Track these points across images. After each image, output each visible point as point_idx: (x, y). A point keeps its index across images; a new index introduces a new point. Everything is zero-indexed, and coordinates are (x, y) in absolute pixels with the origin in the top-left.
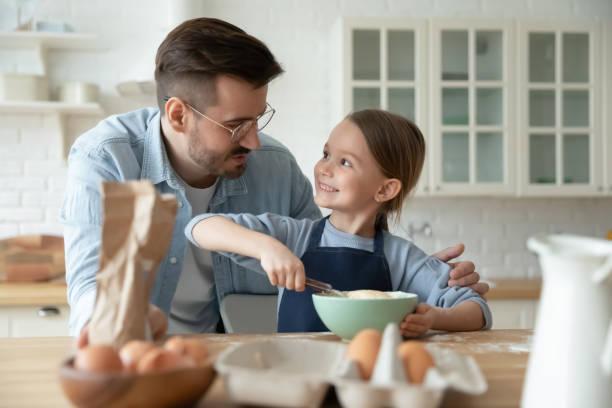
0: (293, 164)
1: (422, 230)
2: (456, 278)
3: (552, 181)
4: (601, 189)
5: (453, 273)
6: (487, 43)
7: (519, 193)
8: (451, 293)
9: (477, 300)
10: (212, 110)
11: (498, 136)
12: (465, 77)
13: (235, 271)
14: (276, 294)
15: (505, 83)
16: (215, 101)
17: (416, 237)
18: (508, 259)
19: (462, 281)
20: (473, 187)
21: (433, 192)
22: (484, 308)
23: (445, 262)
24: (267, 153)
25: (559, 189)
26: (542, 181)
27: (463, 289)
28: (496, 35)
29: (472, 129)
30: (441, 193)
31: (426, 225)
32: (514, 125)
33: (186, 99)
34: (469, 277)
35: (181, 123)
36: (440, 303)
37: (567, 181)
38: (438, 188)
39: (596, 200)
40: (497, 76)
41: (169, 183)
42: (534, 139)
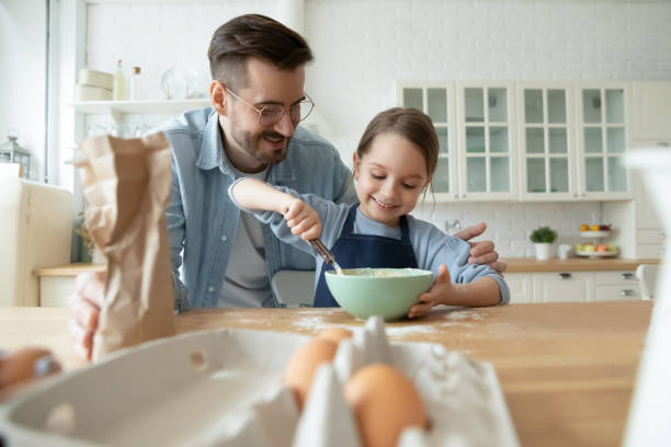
0: (337, 158)
1: (454, 225)
2: (476, 256)
3: (544, 190)
4: (576, 195)
5: (473, 251)
6: (496, 98)
7: (520, 199)
8: (469, 270)
9: (495, 276)
10: (245, 92)
11: (506, 159)
12: (482, 120)
13: (282, 248)
14: (314, 270)
15: (509, 123)
16: (247, 84)
17: (450, 230)
18: (512, 245)
19: (481, 259)
20: (488, 195)
21: (461, 199)
22: (501, 284)
23: (466, 240)
24: (313, 147)
25: (547, 196)
26: (536, 191)
27: (480, 267)
28: (503, 91)
29: (488, 155)
30: (467, 199)
31: (457, 222)
32: (516, 152)
33: (225, 82)
34: (488, 255)
35: (222, 106)
36: (459, 280)
37: (553, 190)
38: (464, 196)
39: (571, 204)
40: (504, 118)
41: (221, 169)
42: (530, 162)
